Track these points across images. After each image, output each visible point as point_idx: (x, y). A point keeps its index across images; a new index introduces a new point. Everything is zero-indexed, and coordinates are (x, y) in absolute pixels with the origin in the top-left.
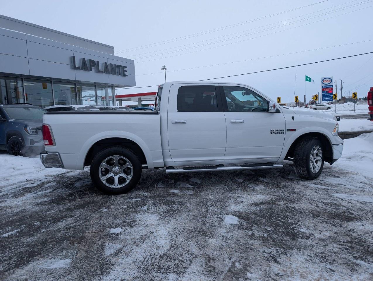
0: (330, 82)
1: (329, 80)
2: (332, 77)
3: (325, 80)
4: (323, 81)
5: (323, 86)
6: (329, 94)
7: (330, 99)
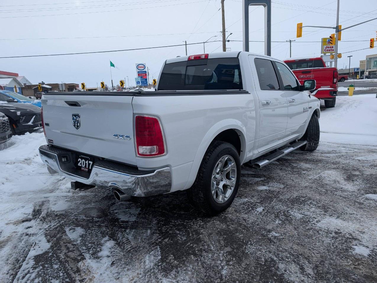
0: (144, 68)
1: (143, 66)
2: (145, 64)
3: (140, 66)
4: (138, 66)
5: (138, 72)
6: (144, 79)
7: (145, 84)
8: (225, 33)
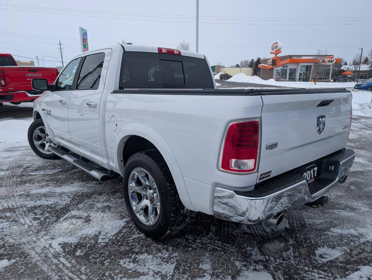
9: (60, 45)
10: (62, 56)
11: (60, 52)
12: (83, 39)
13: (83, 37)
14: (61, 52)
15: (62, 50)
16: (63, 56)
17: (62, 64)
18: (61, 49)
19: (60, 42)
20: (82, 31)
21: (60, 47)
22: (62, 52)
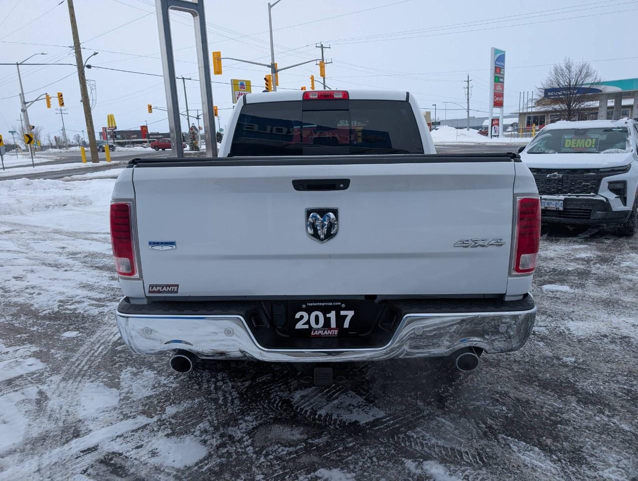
8: (80, 51)
9: (468, 81)
10: (468, 100)
11: (466, 93)
12: (496, 67)
13: (496, 64)
14: (468, 94)
15: (470, 89)
16: (470, 100)
17: (467, 113)
18: (468, 88)
19: (468, 76)
20: (496, 54)
21: (467, 85)
22: (470, 93)
